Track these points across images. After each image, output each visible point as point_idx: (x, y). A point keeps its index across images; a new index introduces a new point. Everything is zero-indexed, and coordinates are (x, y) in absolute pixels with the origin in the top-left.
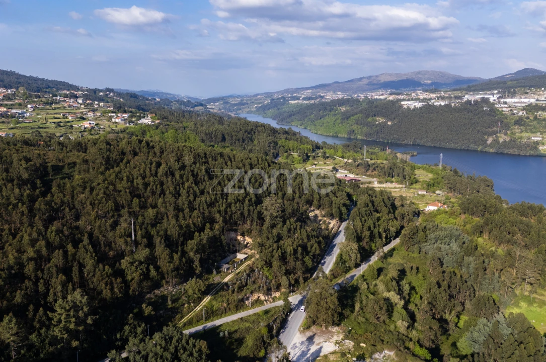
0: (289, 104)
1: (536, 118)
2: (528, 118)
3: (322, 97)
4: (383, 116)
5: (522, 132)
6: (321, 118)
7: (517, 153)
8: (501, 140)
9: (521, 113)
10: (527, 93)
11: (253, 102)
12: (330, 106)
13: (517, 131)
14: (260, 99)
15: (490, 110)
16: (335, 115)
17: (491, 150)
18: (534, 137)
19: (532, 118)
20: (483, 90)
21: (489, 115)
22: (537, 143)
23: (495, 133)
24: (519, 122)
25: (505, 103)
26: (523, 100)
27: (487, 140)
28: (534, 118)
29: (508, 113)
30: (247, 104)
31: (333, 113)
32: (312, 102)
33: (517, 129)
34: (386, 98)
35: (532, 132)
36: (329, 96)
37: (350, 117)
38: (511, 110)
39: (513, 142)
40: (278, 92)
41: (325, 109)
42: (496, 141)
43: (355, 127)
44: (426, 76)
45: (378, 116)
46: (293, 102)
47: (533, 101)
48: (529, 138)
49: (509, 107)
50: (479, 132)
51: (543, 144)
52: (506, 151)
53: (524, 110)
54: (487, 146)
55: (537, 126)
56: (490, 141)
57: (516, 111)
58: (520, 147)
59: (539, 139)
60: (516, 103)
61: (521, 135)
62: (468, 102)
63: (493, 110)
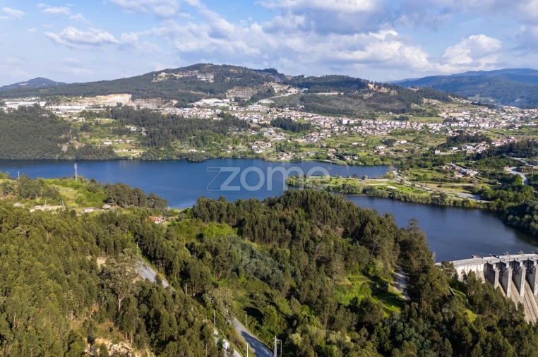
1: (97, 124)
2: (91, 124)
5: (91, 138)
7: (96, 158)
8: (77, 147)
9: (81, 120)
10: (70, 101)
13: (87, 137)
15: (51, 117)
17: (70, 158)
18: (106, 142)
19: (93, 124)
21: (51, 122)
22: (110, 147)
23: (66, 140)
24: (85, 128)
25: (58, 110)
26: (74, 107)
27: (61, 148)
28: (96, 124)
29: (70, 120)
33: (86, 135)
35: (101, 138)
38: (70, 117)
39: (89, 148)
42: (72, 148)
47: (83, 108)
48: (102, 143)
49: (66, 114)
50: (50, 139)
51: (116, 148)
52: (86, 157)
53: (81, 116)
54: (63, 153)
55: (102, 131)
56: (65, 148)
57: (75, 118)
58: (96, 152)
59: (110, 143)
60: (70, 109)
61: (93, 140)
62: (22, 108)
63: (53, 116)
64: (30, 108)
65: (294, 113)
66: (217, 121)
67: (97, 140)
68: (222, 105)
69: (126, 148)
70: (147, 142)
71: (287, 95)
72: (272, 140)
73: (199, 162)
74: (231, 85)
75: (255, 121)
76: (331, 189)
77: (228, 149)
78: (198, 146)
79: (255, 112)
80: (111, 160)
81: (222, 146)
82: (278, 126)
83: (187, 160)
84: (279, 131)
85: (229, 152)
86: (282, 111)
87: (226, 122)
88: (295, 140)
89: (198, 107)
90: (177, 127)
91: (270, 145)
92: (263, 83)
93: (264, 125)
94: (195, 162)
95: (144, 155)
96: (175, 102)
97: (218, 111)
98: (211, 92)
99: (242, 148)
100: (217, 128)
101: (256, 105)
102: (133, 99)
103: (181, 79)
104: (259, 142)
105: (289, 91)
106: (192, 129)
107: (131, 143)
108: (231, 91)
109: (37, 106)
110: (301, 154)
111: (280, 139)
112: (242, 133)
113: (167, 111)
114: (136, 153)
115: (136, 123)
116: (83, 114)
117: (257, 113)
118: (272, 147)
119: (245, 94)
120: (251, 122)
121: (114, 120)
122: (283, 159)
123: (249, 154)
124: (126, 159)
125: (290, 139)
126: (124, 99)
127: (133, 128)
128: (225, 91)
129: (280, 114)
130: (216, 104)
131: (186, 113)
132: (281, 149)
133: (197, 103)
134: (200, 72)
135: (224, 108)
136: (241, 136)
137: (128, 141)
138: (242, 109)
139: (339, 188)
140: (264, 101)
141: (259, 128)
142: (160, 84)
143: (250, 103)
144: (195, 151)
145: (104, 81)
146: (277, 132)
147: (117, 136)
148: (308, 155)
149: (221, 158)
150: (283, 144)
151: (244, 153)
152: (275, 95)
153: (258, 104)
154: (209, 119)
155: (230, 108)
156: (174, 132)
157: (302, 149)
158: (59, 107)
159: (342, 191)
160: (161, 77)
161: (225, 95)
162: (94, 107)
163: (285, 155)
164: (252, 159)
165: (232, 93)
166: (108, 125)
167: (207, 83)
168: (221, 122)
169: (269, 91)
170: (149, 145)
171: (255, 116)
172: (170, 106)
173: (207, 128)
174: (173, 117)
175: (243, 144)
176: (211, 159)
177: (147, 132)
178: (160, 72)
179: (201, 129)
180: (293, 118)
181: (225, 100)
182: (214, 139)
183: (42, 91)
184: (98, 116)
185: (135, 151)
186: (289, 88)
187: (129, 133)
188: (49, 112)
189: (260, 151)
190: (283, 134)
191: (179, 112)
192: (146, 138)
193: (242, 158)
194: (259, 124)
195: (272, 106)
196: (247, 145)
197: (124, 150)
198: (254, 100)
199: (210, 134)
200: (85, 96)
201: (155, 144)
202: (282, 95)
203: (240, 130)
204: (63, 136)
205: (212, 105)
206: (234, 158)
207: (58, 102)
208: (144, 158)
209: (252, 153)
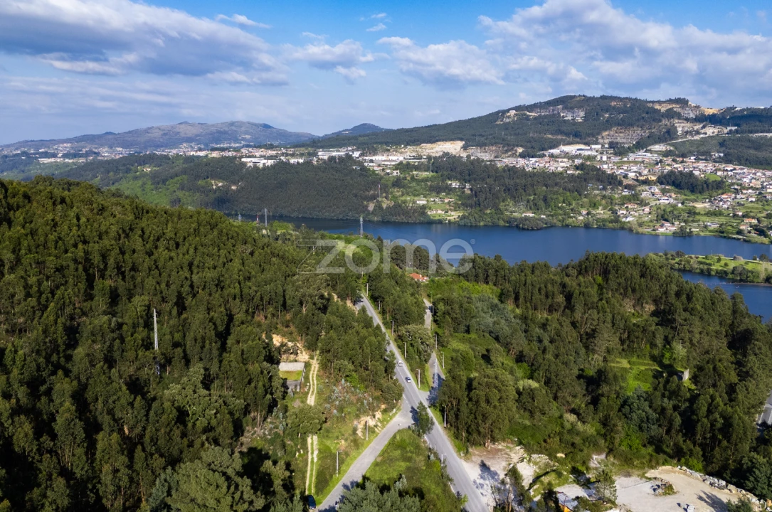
0: (39, 164)
1: (413, 178)
2: (405, 178)
3: (98, 154)
4: (219, 177)
5: (403, 195)
6: (113, 184)
7: (405, 220)
8: (384, 206)
9: (395, 173)
10: (388, 150)
12: (124, 165)
13: (398, 194)
15: (361, 169)
16: (136, 178)
17: (375, 219)
18: (419, 200)
19: (408, 178)
20: (333, 147)
21: (361, 175)
22: (424, 207)
23: (374, 197)
24: (397, 183)
25: (372, 161)
26: (391, 158)
27: (367, 206)
28: (411, 178)
29: (382, 174)
31: (131, 175)
32: (82, 160)
33: (397, 192)
34: (207, 156)
35: (415, 195)
36: (106, 154)
37: (167, 180)
38: (383, 170)
39: (398, 208)
40: (8, 146)
41: (117, 171)
42: (379, 207)
43: (180, 194)
44: (243, 129)
45: (212, 178)
46: (46, 161)
47: (401, 158)
48: (414, 202)
49: (379, 166)
50: (356, 196)
51: (430, 209)
52: (393, 219)
53: (396, 169)
54: (369, 213)
55: (418, 188)
56: (371, 207)
57: (388, 171)
58: (406, 212)
59: (424, 202)
60: (384, 161)
61: (403, 198)
62: (332, 159)
63: (364, 169)
64: (340, 157)
65: (701, 165)
66: (573, 175)
67: (408, 198)
68: (587, 153)
69: (442, 209)
70: (470, 202)
71: (697, 137)
72: (653, 203)
73: (533, 230)
74: (608, 125)
75: (632, 175)
76: (713, 273)
77: (580, 214)
78: (535, 207)
79: (635, 162)
80: (421, 223)
81: (572, 210)
82: (668, 184)
83: (518, 227)
84: (669, 191)
85: (581, 218)
86: (682, 162)
87: (588, 174)
88: (691, 204)
89: (552, 156)
90: (512, 182)
91: (647, 210)
92: (660, 121)
93: (646, 182)
94: (528, 229)
95: (463, 217)
96: (520, 150)
97: (578, 162)
98: (576, 135)
99: (601, 213)
100: (570, 186)
101: (641, 153)
102: (465, 148)
103: (535, 118)
104: (630, 206)
105: (703, 131)
106: (532, 186)
107: (449, 202)
108: (607, 133)
109: (349, 157)
110: (695, 224)
111: (667, 202)
112: (608, 193)
113: (508, 161)
114: (454, 216)
115: (463, 180)
116: (399, 166)
117: (638, 165)
118: (650, 213)
119: (625, 138)
120: (626, 176)
121: (435, 174)
122: (662, 230)
123: (611, 222)
124: (440, 222)
125: (683, 204)
126: (454, 147)
127: (455, 184)
128: (598, 134)
129: (676, 166)
130: (578, 152)
131: (532, 164)
132: (663, 216)
133: (552, 151)
134: (565, 108)
135: (589, 158)
136: (604, 197)
137: (446, 201)
138: (617, 159)
139: (725, 272)
140: (657, 147)
141: (636, 186)
142: (506, 126)
143: (631, 150)
144: (531, 215)
145: (435, 125)
146: (664, 192)
147: (434, 194)
148: (706, 227)
149: (567, 226)
150: (668, 210)
151: (604, 220)
152: (677, 139)
153: (646, 152)
154: (561, 173)
155: (599, 157)
156: (508, 190)
157: (698, 217)
158: (373, 158)
159: (730, 276)
160: (509, 117)
161: (597, 139)
162: (414, 158)
163: (667, 224)
164: (614, 229)
165: (606, 137)
166: (425, 180)
167: (573, 122)
168: (579, 177)
169: (668, 132)
170: (471, 207)
171: (635, 169)
172: (513, 155)
173: (556, 184)
174: (511, 171)
175: (604, 209)
176: (552, 226)
177: (471, 190)
178: (508, 111)
179: (546, 186)
180: (696, 173)
181: (593, 146)
182: (561, 199)
183: (360, 139)
184: (417, 168)
185: (453, 213)
186: (704, 127)
187: (449, 190)
188: (361, 164)
189: (630, 219)
190: (673, 196)
191: (521, 162)
192: (469, 197)
193: (599, 228)
194: (637, 180)
195: (667, 154)
196: (610, 210)
197: (440, 212)
198: (640, 145)
199: (556, 193)
200: (408, 144)
201: (479, 205)
202: (689, 138)
203: (604, 189)
204: (372, 192)
205: (574, 153)
206: (587, 226)
207: (375, 152)
208: (462, 223)
209: (617, 220)
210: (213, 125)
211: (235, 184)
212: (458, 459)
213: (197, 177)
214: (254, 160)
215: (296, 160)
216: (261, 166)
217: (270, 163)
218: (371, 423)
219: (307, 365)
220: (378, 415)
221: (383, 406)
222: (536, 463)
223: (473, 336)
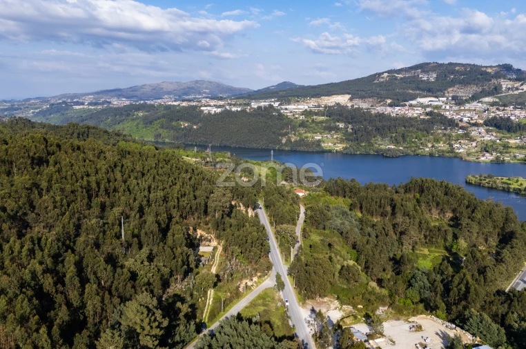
0: (73, 109)
1: (313, 121)
2: (308, 121)
3: (110, 103)
4: (186, 120)
5: (305, 133)
6: (119, 123)
7: (306, 150)
8: (293, 140)
9: (301, 118)
10: (299, 101)
11: (27, 107)
12: (126, 111)
13: (302, 132)
14: (35, 104)
15: (278, 115)
16: (133, 120)
17: (287, 149)
18: (316, 136)
19: (310, 121)
20: (262, 99)
21: (278, 119)
22: (319, 141)
23: (286, 134)
24: (303, 124)
25: (286, 109)
26: (299, 107)
27: (281, 140)
29: (293, 118)
30: (21, 109)
31: (130, 118)
32: (100, 107)
33: (302, 130)
34: (179, 105)
35: (314, 133)
36: (116, 102)
37: (153, 121)
38: (294, 115)
39: (302, 142)
40: (54, 97)
41: (121, 114)
42: (289, 140)
43: (161, 131)
44: (204, 86)
45: (182, 121)
46: (77, 107)
47: (306, 107)
48: (313, 138)
49: (291, 112)
50: (274, 133)
51: (324, 142)
52: (298, 149)
53: (302, 115)
54: (282, 145)
55: (316, 127)
56: (284, 141)
57: (297, 116)
58: (307, 145)
59: (320, 138)
60: (295, 109)
61: (305, 135)
62: (260, 108)
63: (280, 115)
64: (265, 107)
65: (517, 112)
66: (424, 119)
67: (309, 135)
68: (436, 104)
69: (333, 143)
70: (351, 137)
71: (516, 92)
72: (479, 139)
73: (393, 157)
74: (452, 83)
75: (465, 119)
76: (511, 190)
77: (427, 146)
78: (396, 142)
79: (469, 110)
80: (318, 152)
81: (421, 144)
82: (491, 126)
83: (382, 155)
84: (491, 131)
85: (427, 149)
86: (503, 110)
87: (435, 119)
88: (507, 140)
89: (411, 106)
90: (381, 124)
91: (474, 144)
92: (490, 80)
93: (476, 125)
94: (390, 157)
95: (345, 148)
96: (389, 101)
97: (428, 110)
98: (429, 91)
99: (442, 146)
100: (421, 127)
101: (475, 103)
102: (351, 99)
103: (401, 79)
104: (462, 141)
105: (521, 88)
106: (395, 127)
107: (337, 138)
108: (451, 89)
109: (271, 106)
110: (508, 155)
111: (489, 139)
112: (448, 131)
113: (380, 109)
114: (340, 147)
115: (347, 122)
116: (305, 113)
117: (472, 112)
118: (476, 146)
119: (463, 93)
120: (461, 120)
121: (328, 118)
122: (483, 159)
123: (448, 152)
124: (330, 151)
125: (500, 140)
126: (343, 99)
127: (341, 125)
128: (445, 90)
129: (498, 113)
130: (430, 103)
131: (396, 111)
132: (486, 149)
133: (411, 102)
134: (423, 72)
135: (437, 107)
136: (445, 135)
137: (335, 137)
138: (456, 108)
139: (520, 190)
140: (487, 99)
141: (468, 127)
142: (381, 84)
143: (467, 101)
144: (393, 147)
145: (332, 83)
146: (488, 131)
147: (327, 132)
148: (515, 157)
149: (418, 155)
150: (489, 144)
151: (443, 151)
152: (501, 93)
153: (478, 102)
154: (416, 118)
155: (443, 107)
156: (377, 129)
157: (510, 150)
158: (287, 107)
159: (523, 192)
160: (383, 78)
161: (444, 94)
162: (316, 107)
163: (487, 155)
165: (451, 92)
166: (322, 122)
167: (428, 82)
168: (428, 120)
169: (496, 88)
170: (352, 141)
171: (469, 115)
172: (383, 105)
173: (412, 126)
174: (381, 116)
175: (444, 143)
176: (407, 155)
177: (352, 129)
178: (383, 73)
179: (405, 127)
180: (513, 118)
181: (441, 99)
182: (415, 136)
183: (281, 93)
184: (316, 114)
185: (339, 145)
186: (522, 85)
187: (337, 129)
188: (278, 111)
189: (461, 151)
190: (494, 134)
191: (388, 110)
192: (351, 134)
193: (439, 156)
194: (469, 123)
195: (493, 104)
196: (448, 144)
197: (330, 144)
198: (475, 98)
199: (412, 132)
200: (312, 97)
201: (357, 140)
202: (511, 92)
203: (445, 129)
204: (285, 131)
205: (427, 103)
206: (431, 155)
207: (289, 103)
208: (345, 152)
209: (452, 151)
210: (185, 83)
211: (196, 124)
212: (298, 306)
213: (172, 120)
214: (209, 108)
215: (236, 109)
216: (213, 113)
217: (219, 110)
218: (250, 283)
219: (215, 249)
220: (255, 279)
221: (259, 274)
222: (344, 311)
223: (327, 232)
